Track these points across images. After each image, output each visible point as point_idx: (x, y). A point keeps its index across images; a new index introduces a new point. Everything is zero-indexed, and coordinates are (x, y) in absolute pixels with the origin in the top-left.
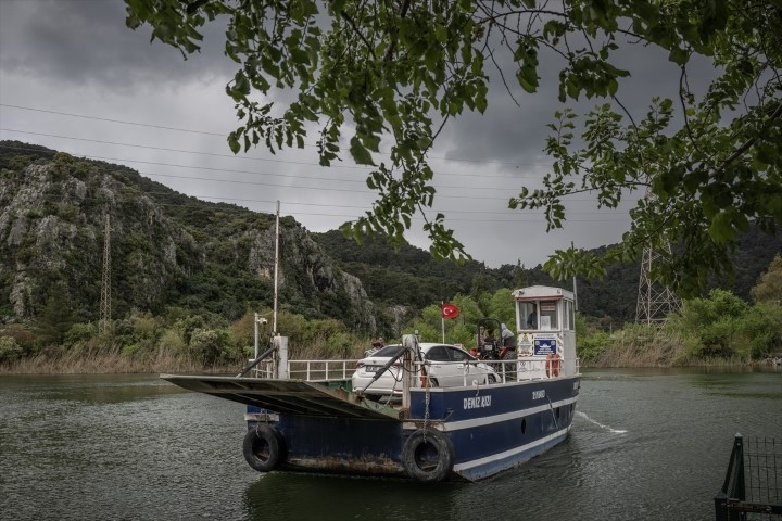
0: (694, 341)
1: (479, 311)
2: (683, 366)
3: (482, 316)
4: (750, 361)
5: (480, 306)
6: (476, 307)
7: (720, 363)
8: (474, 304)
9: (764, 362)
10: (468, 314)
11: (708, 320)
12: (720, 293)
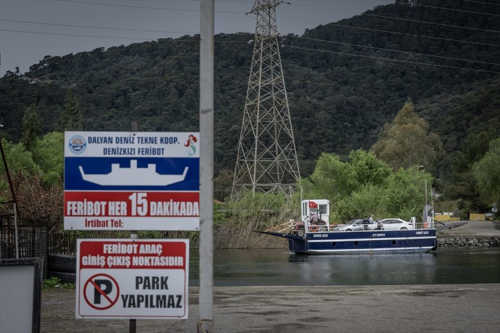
11: (346, 188)
12: (361, 153)
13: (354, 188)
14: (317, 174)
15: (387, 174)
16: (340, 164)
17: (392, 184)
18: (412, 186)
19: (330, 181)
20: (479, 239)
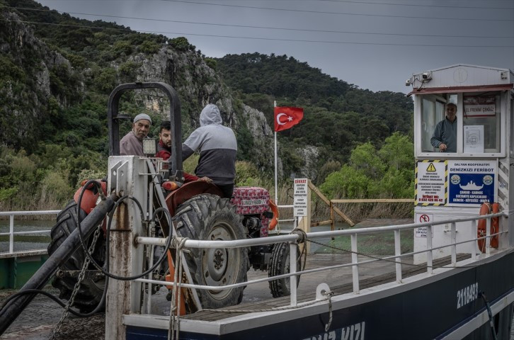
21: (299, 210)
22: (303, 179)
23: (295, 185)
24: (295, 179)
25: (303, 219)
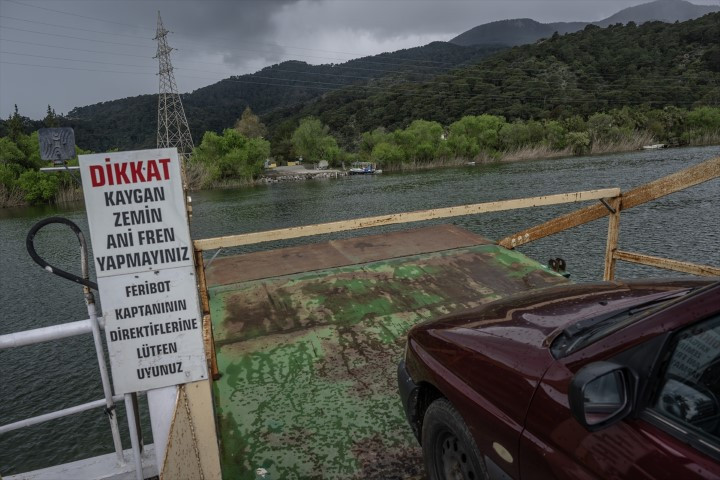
0: (215, 169)
1: (19, 152)
2: (208, 188)
3: (23, 156)
4: (252, 181)
5: (19, 147)
6: (16, 148)
7: (234, 184)
8: (12, 145)
9: (260, 181)
10: (8, 154)
11: (222, 152)
12: (230, 131)
13: (227, 151)
14: (204, 143)
15: (245, 142)
16: (217, 137)
17: (248, 148)
18: (260, 149)
19: (213, 148)
20: (300, 175)
21: (144, 353)
22: (143, 156)
23: (93, 196)
24: (86, 161)
25: (184, 402)
